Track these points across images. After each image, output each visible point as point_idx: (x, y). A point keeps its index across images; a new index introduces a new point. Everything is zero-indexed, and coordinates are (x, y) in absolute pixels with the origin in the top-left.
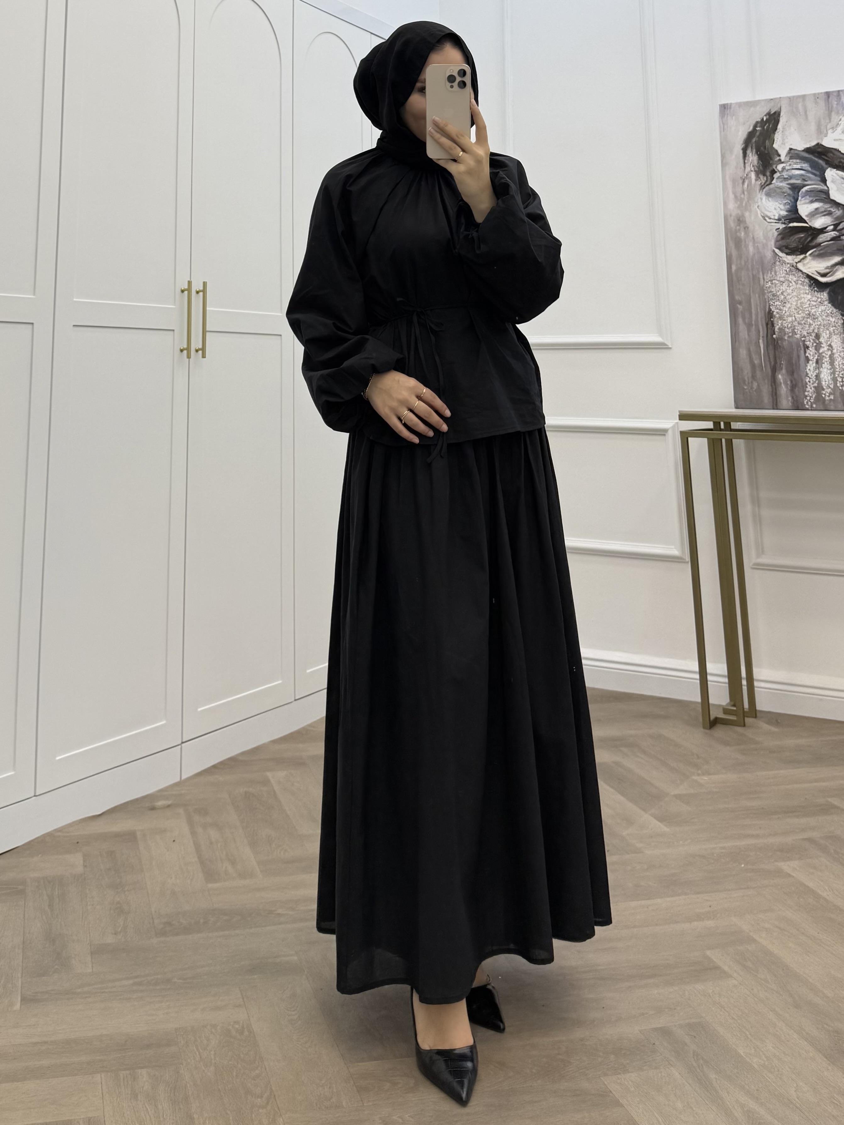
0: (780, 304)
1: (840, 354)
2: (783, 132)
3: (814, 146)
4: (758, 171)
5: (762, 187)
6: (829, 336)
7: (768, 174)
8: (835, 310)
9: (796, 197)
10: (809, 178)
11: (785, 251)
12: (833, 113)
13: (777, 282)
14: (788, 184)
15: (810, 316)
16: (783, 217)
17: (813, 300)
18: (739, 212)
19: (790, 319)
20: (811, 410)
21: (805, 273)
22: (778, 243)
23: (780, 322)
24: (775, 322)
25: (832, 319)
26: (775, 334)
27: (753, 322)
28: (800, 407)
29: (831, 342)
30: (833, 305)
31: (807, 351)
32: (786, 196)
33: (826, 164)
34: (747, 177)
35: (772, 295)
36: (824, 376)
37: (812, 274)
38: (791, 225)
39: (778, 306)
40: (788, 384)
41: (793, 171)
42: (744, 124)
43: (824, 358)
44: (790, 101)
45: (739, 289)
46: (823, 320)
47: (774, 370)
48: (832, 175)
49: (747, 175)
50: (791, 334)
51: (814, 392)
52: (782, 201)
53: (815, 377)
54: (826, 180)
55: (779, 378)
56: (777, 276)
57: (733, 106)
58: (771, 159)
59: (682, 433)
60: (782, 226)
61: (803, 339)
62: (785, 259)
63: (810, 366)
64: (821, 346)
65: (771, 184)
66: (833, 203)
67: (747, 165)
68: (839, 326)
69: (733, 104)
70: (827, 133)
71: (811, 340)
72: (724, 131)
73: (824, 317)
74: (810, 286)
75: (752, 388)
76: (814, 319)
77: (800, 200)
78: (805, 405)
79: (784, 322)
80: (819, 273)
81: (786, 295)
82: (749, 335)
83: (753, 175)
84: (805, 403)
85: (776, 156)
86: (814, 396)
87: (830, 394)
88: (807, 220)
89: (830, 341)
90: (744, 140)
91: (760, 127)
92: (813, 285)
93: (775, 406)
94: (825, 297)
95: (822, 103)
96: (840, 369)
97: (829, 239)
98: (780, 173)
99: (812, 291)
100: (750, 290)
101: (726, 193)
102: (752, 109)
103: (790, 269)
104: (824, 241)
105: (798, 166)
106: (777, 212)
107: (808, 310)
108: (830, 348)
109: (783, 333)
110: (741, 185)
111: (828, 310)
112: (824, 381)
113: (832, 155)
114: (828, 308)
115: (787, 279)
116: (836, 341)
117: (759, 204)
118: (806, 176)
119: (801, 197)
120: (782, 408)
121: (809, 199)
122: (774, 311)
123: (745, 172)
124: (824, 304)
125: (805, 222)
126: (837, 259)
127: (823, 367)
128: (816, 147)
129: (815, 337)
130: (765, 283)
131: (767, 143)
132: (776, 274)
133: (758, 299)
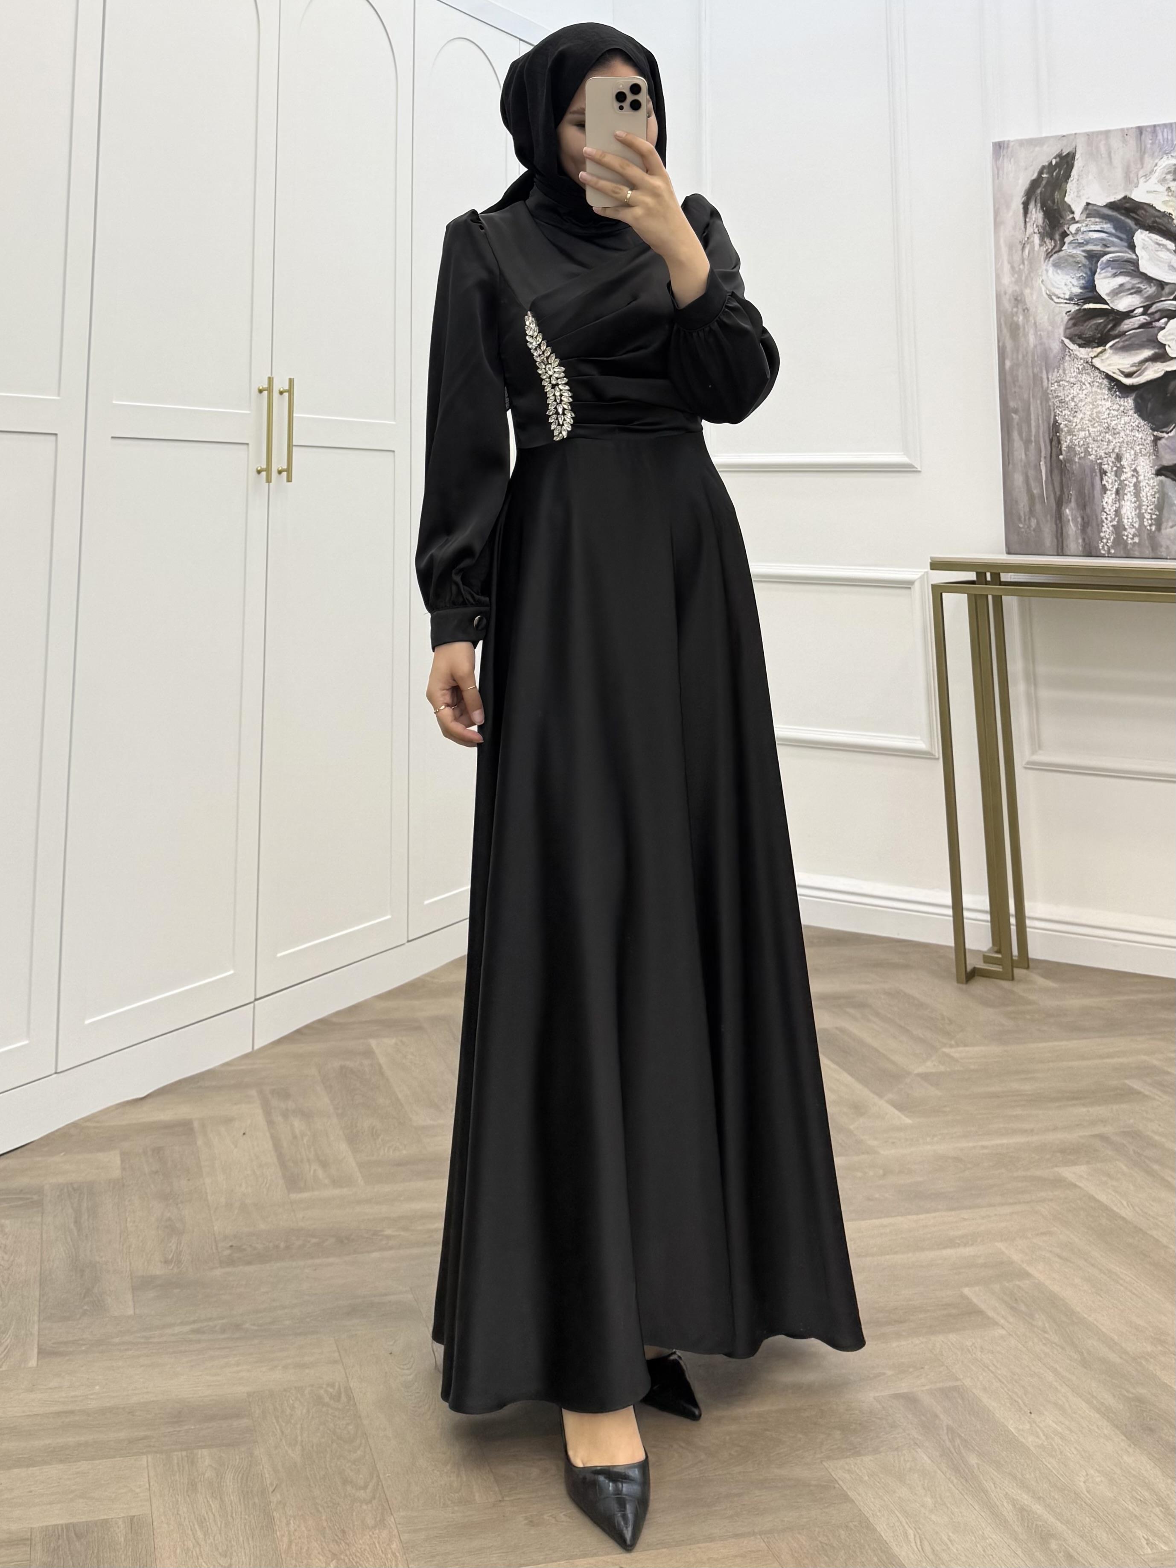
0: (1069, 413)
1: (1149, 482)
2: (1078, 180)
3: (1120, 200)
4: (1044, 233)
5: (1049, 255)
6: (1135, 457)
7: (1057, 237)
8: (1142, 423)
9: (1093, 269)
10: (1112, 242)
11: (1078, 342)
12: (1146, 156)
13: (1066, 384)
14: (1084, 251)
15: (1109, 430)
16: (1075, 296)
17: (1114, 408)
18: (1017, 288)
19: (1082, 434)
20: (1108, 557)
21: (1104, 372)
22: (1068, 331)
23: (1069, 438)
24: (1062, 438)
25: (1139, 434)
26: (1061, 454)
27: (1033, 438)
28: (1093, 554)
29: (1137, 466)
30: (1140, 416)
31: (1104, 478)
32: (1080, 267)
33: (1136, 224)
34: (1029, 241)
35: (1059, 400)
36: (1127, 510)
37: (1114, 373)
38: (1087, 306)
39: (1066, 417)
40: (1078, 522)
41: (1091, 234)
42: (1026, 169)
43: (1127, 487)
44: (1089, 138)
45: (1015, 392)
46: (1127, 435)
47: (1060, 503)
48: (1144, 240)
49: (1028, 238)
50: (1083, 455)
51: (1113, 532)
52: (1075, 274)
53: (1114, 513)
54: (1135, 246)
55: (1066, 512)
56: (1066, 376)
57: (1011, 144)
58: (1062, 217)
59: (934, 587)
60: (1074, 308)
61: (1098, 461)
62: (1078, 354)
63: (1108, 498)
64: (1123, 472)
65: (1060, 250)
66: (1143, 277)
67: (1028, 225)
68: (1147, 444)
69: (1012, 141)
70: (1138, 183)
71: (1109, 462)
72: (998, 179)
73: (1128, 431)
74: (1110, 389)
75: (1029, 527)
76: (1114, 434)
77: (1099, 273)
78: (1100, 550)
79: (1074, 438)
80: (1122, 372)
81: (1077, 402)
82: (1026, 455)
83: (1036, 239)
84: (1101, 548)
85: (1069, 213)
86: (1112, 538)
87: (1134, 535)
88: (1109, 300)
89: (1136, 464)
90: (1026, 190)
91: (1046, 174)
92: (1114, 388)
93: (1060, 551)
94: (1130, 404)
95: (1132, 142)
96: (1148, 503)
97: (1136, 326)
98: (1073, 237)
99: (1112, 396)
100: (1029, 394)
101: (1000, 264)
102: (1037, 149)
103: (1084, 367)
104: (1130, 328)
105: (1098, 228)
106: (1068, 289)
107: (1107, 423)
108: (1135, 474)
109: (1073, 453)
110: (1021, 252)
111: (1134, 422)
112: (1126, 517)
113: (1143, 212)
114: (1135, 420)
115: (1080, 379)
116: (1142, 464)
117: (1044, 277)
118: (1109, 240)
119: (1100, 268)
120: (1069, 554)
121: (1111, 272)
122: (1061, 424)
123: (1025, 234)
124: (1128, 414)
125: (1107, 304)
126: (1147, 353)
127: (1125, 499)
128: (1124, 201)
129: (1115, 458)
130: (1050, 385)
131: (1057, 195)
132: (1064, 373)
133: (1039, 407)
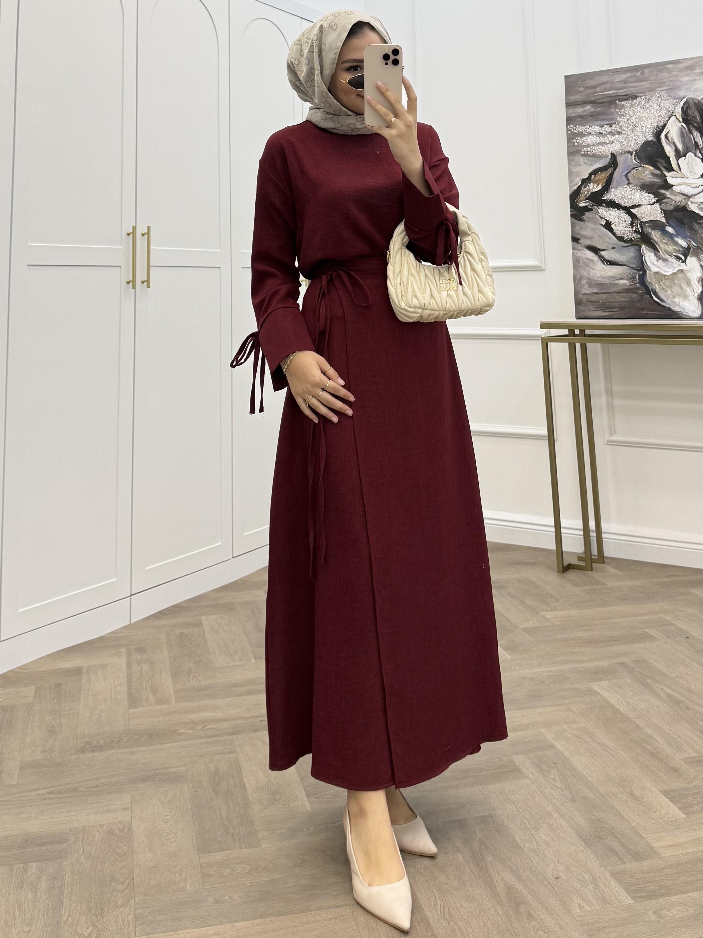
8: (639, 145)
11: (685, 106)
13: (659, 101)
15: (635, 127)
17: (647, 129)
19: (631, 112)
21: (667, 123)
22: (691, 100)
23: (629, 105)
24: (628, 101)
26: (619, 102)
27: (627, 85)
29: (615, 143)
31: (608, 126)
35: (650, 98)
37: (667, 128)
39: (641, 103)
40: (584, 113)
43: (603, 138)
45: (654, 72)
46: (632, 137)
47: (593, 103)
50: (620, 113)
51: (579, 132)
53: (589, 132)
55: (588, 106)
61: (617, 122)
62: (677, 107)
63: (598, 128)
64: (612, 136)
68: (628, 148)
71: (617, 128)
73: (636, 136)
74: (657, 126)
75: (580, 88)
76: (632, 130)
79: (629, 108)
80: (668, 133)
81: (649, 109)
82: (618, 82)
92: (659, 129)
94: (649, 138)
96: (596, 149)
97: (696, 140)
99: (654, 128)
103: (670, 111)
104: (694, 136)
107: (638, 126)
108: (611, 142)
109: (620, 108)
111: (639, 140)
112: (587, 138)
114: (641, 142)
115: (663, 109)
122: (636, 100)
124: (644, 137)
129: (619, 131)
130: (659, 92)
132: (666, 100)
133: (646, 87)
